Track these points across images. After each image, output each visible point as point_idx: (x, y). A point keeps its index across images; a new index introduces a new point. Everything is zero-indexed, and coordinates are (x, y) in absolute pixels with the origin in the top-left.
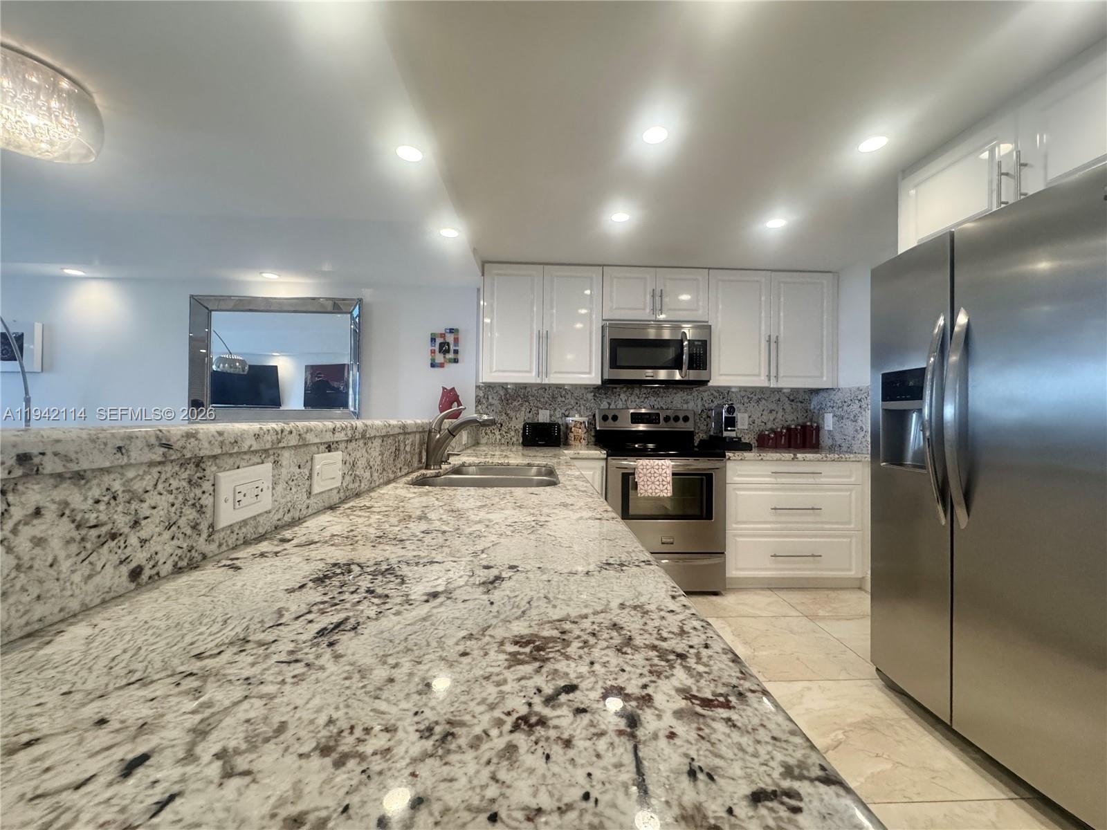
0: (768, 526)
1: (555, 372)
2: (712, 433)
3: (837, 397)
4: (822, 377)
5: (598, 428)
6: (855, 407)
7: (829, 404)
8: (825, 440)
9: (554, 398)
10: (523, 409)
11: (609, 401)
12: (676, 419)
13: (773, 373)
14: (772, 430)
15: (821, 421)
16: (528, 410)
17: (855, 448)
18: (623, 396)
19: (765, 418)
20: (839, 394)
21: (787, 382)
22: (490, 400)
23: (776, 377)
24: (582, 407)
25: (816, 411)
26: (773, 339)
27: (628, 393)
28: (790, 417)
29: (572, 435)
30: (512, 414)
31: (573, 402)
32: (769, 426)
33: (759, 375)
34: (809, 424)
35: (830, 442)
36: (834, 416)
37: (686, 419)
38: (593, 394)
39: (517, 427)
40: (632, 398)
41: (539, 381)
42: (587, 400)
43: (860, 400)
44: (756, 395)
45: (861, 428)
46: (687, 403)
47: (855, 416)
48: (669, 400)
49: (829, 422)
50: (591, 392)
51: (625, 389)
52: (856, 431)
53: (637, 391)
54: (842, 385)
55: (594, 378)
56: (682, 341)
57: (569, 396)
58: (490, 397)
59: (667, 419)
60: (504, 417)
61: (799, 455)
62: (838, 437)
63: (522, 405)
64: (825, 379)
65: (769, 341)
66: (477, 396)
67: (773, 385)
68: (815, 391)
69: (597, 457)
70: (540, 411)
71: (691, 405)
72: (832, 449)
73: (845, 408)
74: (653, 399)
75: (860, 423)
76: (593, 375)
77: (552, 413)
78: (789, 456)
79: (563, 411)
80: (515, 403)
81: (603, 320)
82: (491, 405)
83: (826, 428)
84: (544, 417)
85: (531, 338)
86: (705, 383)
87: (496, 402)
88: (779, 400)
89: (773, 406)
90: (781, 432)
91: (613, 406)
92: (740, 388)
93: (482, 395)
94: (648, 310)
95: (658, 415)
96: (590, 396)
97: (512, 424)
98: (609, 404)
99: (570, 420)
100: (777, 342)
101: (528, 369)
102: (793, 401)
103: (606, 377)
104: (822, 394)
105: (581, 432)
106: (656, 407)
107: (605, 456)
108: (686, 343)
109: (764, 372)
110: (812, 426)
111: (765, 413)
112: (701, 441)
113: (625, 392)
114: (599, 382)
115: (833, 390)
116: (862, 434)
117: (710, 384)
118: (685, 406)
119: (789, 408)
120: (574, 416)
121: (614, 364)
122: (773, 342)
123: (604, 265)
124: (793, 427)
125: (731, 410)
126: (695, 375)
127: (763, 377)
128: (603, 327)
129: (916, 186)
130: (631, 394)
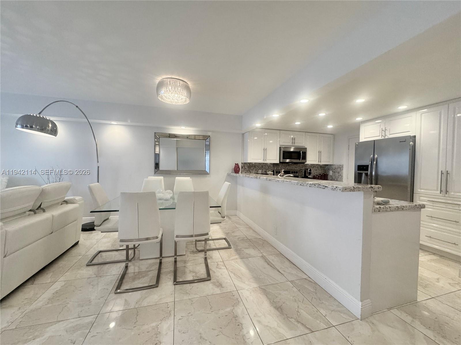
1: (268, 160)
3: (333, 167)
4: (330, 162)
6: (339, 170)
7: (331, 169)
8: (329, 177)
9: (262, 167)
12: (295, 172)
13: (320, 161)
15: (328, 173)
18: (280, 166)
21: (323, 163)
22: (245, 167)
23: (321, 162)
25: (327, 170)
30: (251, 171)
31: (267, 167)
32: (316, 174)
34: (325, 173)
35: (331, 178)
36: (332, 172)
37: (297, 172)
41: (263, 162)
42: (271, 167)
43: (340, 168)
44: (313, 166)
45: (341, 175)
47: (339, 172)
48: (292, 167)
49: (331, 173)
52: (339, 176)
54: (335, 164)
55: (277, 162)
56: (300, 152)
58: (245, 166)
59: (292, 172)
60: (249, 172)
62: (334, 177)
63: (254, 169)
64: (331, 162)
65: (319, 152)
66: (242, 166)
67: (319, 164)
70: (259, 171)
71: (297, 169)
73: (336, 170)
74: (288, 167)
76: (277, 161)
79: (265, 171)
80: (252, 168)
81: (280, 145)
82: (246, 169)
83: (330, 175)
85: (262, 150)
86: (304, 163)
87: (247, 168)
89: (316, 169)
90: (319, 176)
91: (278, 169)
92: (311, 164)
93: (243, 165)
94: (291, 143)
95: (290, 171)
96: (272, 166)
98: (277, 168)
100: (321, 152)
101: (261, 159)
102: (321, 167)
103: (281, 161)
104: (328, 165)
108: (301, 152)
109: (318, 160)
114: (279, 163)
115: (332, 165)
116: (341, 176)
117: (305, 163)
118: (296, 169)
119: (320, 169)
120: (269, 172)
121: (284, 158)
122: (320, 152)
123: (280, 130)
124: (322, 174)
125: (310, 170)
126: (303, 161)
127: (317, 161)
128: (280, 147)
129: (364, 126)
130: (283, 165)
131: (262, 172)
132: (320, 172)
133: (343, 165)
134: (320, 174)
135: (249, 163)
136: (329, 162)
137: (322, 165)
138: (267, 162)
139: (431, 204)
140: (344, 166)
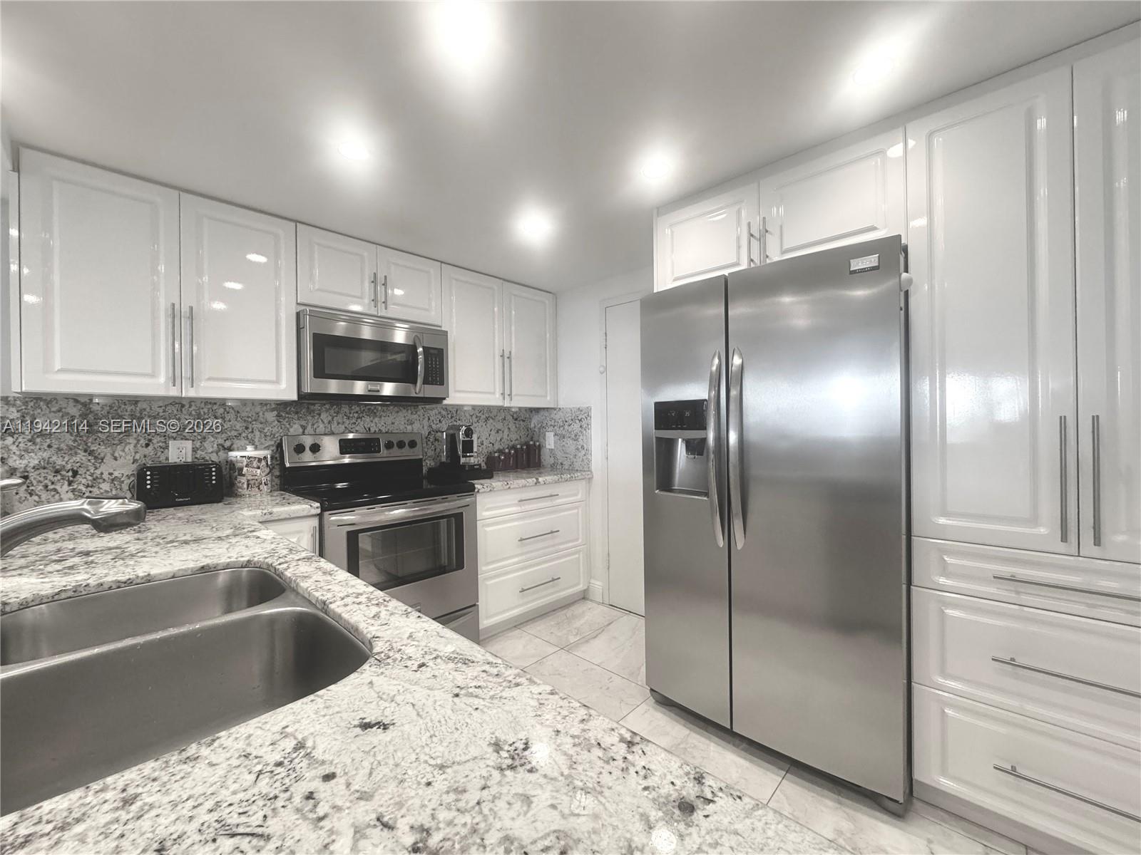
0: (516, 560)
1: (210, 379)
2: (444, 459)
3: (558, 416)
4: (546, 396)
5: (288, 465)
6: (576, 426)
7: (550, 423)
8: (547, 459)
10: (133, 441)
11: (303, 423)
12: (401, 445)
13: (507, 392)
14: (500, 451)
15: (542, 440)
16: (143, 442)
17: (577, 466)
18: (324, 416)
19: (492, 439)
20: (560, 413)
21: (518, 402)
23: (510, 395)
24: (257, 433)
25: (536, 430)
26: (506, 354)
27: (332, 411)
28: (514, 436)
29: (243, 480)
30: (102, 450)
31: (239, 426)
32: (497, 447)
33: (494, 393)
34: (531, 443)
35: (552, 461)
36: (555, 435)
37: (413, 444)
38: (275, 413)
39: (116, 474)
40: (339, 418)
41: (174, 392)
42: (266, 423)
43: (580, 421)
44: (487, 413)
45: (582, 447)
46: (412, 424)
47: (576, 436)
48: (389, 420)
49: (550, 441)
50: (273, 410)
51: (327, 406)
52: (577, 449)
53: (345, 409)
54: (562, 404)
55: (286, 390)
56: (415, 347)
57: (232, 416)
59: (389, 445)
60: (81, 456)
61: (540, 479)
62: (559, 455)
64: (548, 398)
65: (502, 356)
67: (507, 404)
68: (537, 410)
69: (305, 513)
70: (171, 443)
71: (416, 427)
72: (556, 468)
73: (566, 427)
74: (368, 419)
75: (581, 442)
76: (283, 385)
77: (198, 444)
78: (532, 481)
79: (220, 441)
81: (298, 304)
83: (548, 447)
84: (179, 452)
86: (438, 400)
88: (505, 419)
89: (499, 426)
90: (510, 453)
92: (474, 407)
93: (14, 416)
94: (367, 301)
95: (377, 440)
96: (271, 416)
97: (105, 469)
98: (304, 428)
99: (235, 455)
100: (509, 358)
101: (149, 371)
102: (516, 419)
103: (307, 389)
104: (542, 413)
105: (260, 474)
106: (372, 430)
107: (319, 511)
109: (499, 389)
110: (534, 445)
111: (493, 433)
112: (430, 470)
113: (327, 411)
114: (294, 397)
115: (554, 409)
116: (583, 452)
117: (445, 402)
118: (409, 428)
119: (512, 426)
120: (245, 449)
121: (320, 372)
122: (506, 358)
123: (296, 222)
124: (519, 446)
125: (469, 432)
126: (431, 391)
127: (498, 395)
128: (298, 314)
129: (671, 226)
130: (338, 413)
131: (195, 450)
132: (510, 437)
133: (589, 409)
134: (514, 447)
135: (75, 399)
136: (542, 396)
137: (520, 408)
138: (204, 394)
139: (1012, 596)
140: (593, 414)
